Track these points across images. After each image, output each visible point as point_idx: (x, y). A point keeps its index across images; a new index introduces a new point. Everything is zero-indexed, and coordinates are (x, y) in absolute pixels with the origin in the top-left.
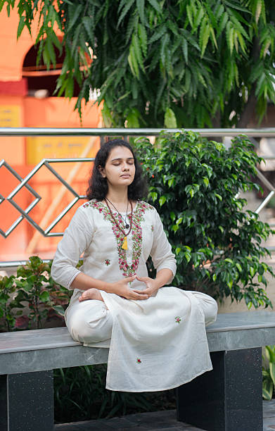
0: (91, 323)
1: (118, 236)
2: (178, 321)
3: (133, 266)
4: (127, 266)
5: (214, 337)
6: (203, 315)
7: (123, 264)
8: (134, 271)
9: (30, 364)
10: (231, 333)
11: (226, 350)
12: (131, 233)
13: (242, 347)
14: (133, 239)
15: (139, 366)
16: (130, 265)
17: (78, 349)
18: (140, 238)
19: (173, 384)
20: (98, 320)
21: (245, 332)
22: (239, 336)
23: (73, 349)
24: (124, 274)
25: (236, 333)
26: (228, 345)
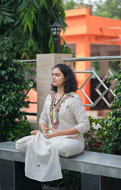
1: (50, 109)
5: (75, 164)
8: (57, 126)
9: (6, 157)
10: (83, 164)
12: (55, 108)
13: (89, 172)
14: (55, 111)
18: (58, 111)
21: (90, 165)
25: (86, 164)
26: (82, 170)
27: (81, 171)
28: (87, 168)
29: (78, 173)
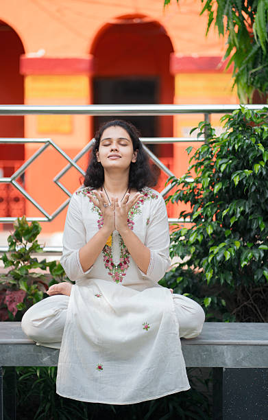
0: (34, 321)
2: (147, 328)
3: (120, 265)
4: (112, 264)
5: (207, 350)
6: (177, 324)
7: (108, 261)
8: (123, 271)
10: (229, 347)
11: (224, 367)
15: (99, 373)
16: (116, 264)
17: (32, 348)
19: (132, 399)
20: (43, 319)
21: (250, 348)
22: (243, 353)
23: (26, 347)
24: (110, 274)
25: (238, 348)
26: (227, 361)
27: (225, 364)
28: (243, 355)
29: (218, 371)
